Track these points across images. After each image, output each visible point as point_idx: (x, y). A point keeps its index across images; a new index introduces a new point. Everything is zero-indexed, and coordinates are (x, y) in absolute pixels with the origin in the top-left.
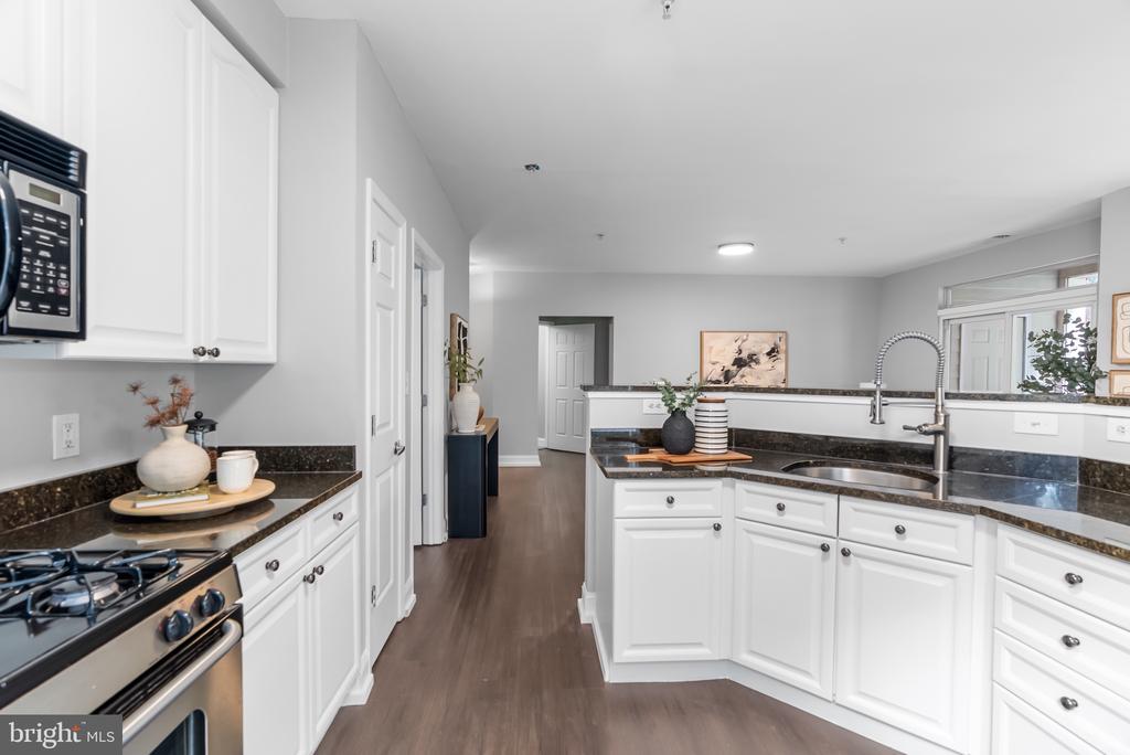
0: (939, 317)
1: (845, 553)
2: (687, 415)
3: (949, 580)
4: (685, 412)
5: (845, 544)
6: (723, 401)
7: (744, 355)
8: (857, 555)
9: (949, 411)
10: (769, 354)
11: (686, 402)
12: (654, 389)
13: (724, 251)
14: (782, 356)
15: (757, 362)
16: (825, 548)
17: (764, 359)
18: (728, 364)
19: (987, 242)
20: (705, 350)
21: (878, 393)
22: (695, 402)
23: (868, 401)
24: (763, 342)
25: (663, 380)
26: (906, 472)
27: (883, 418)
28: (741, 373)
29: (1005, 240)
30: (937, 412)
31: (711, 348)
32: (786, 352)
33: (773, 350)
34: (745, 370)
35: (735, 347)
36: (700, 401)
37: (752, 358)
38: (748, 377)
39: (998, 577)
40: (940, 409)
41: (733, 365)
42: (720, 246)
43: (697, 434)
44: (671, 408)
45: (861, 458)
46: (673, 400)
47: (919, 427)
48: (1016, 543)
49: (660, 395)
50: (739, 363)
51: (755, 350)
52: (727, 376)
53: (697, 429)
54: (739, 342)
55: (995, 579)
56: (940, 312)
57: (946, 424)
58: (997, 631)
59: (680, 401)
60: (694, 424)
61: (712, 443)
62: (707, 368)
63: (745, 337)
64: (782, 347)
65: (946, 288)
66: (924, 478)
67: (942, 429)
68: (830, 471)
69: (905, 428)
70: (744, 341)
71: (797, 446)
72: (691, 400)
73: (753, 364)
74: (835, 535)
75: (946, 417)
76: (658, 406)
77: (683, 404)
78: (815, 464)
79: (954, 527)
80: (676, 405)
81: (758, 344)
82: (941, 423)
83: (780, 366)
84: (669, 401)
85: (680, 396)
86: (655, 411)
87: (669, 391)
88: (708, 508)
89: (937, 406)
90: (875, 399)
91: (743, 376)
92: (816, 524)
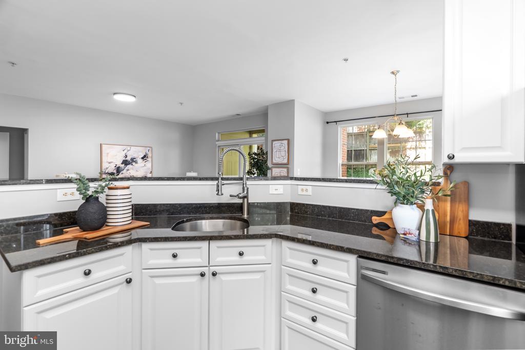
0: (216, 145)
1: (214, 274)
2: (100, 200)
3: (262, 273)
4: (97, 198)
5: (213, 269)
6: (128, 188)
7: (129, 158)
8: (220, 273)
9: (248, 186)
10: (142, 158)
11: (99, 190)
12: (69, 181)
13: (117, 97)
14: (149, 159)
15: (136, 162)
16: (202, 275)
17: (140, 161)
18: (119, 163)
19: (233, 116)
20: (104, 154)
21: (220, 179)
22: (106, 190)
23: (215, 183)
24: (139, 152)
25: (77, 174)
26: (231, 218)
27: (222, 192)
28: (127, 168)
29: (239, 116)
30: (243, 187)
31: (108, 154)
32: (152, 157)
33: (145, 156)
34: (129, 167)
35: (123, 154)
36: (110, 189)
37: (133, 160)
38: (131, 171)
39: (282, 267)
40: (245, 186)
41: (122, 164)
42: (115, 94)
43: (108, 213)
44: (85, 196)
45: (209, 213)
46: (87, 189)
47: (238, 195)
48: (290, 249)
49: (74, 186)
50: (126, 163)
51: (135, 156)
52: (119, 170)
53: (108, 209)
54: (126, 151)
55: (281, 268)
56: (217, 143)
57: (247, 193)
58: (282, 293)
59: (94, 190)
60: (105, 205)
61: (120, 217)
62: (105, 165)
63: (129, 149)
64: (150, 155)
65: (219, 133)
66: (239, 220)
67: (246, 195)
68: (196, 223)
69: (231, 196)
70: (128, 151)
71: (175, 211)
72: (103, 188)
73: (134, 163)
74: (208, 265)
75: (248, 189)
76: (72, 194)
77: (96, 192)
78: (187, 221)
79: (264, 246)
80: (90, 193)
81: (136, 152)
82: (246, 192)
83: (149, 165)
84: (83, 189)
85: (93, 186)
86: (69, 197)
87: (82, 182)
88: (121, 268)
89: (243, 184)
90: (219, 182)
91: (128, 170)
92: (198, 261)
